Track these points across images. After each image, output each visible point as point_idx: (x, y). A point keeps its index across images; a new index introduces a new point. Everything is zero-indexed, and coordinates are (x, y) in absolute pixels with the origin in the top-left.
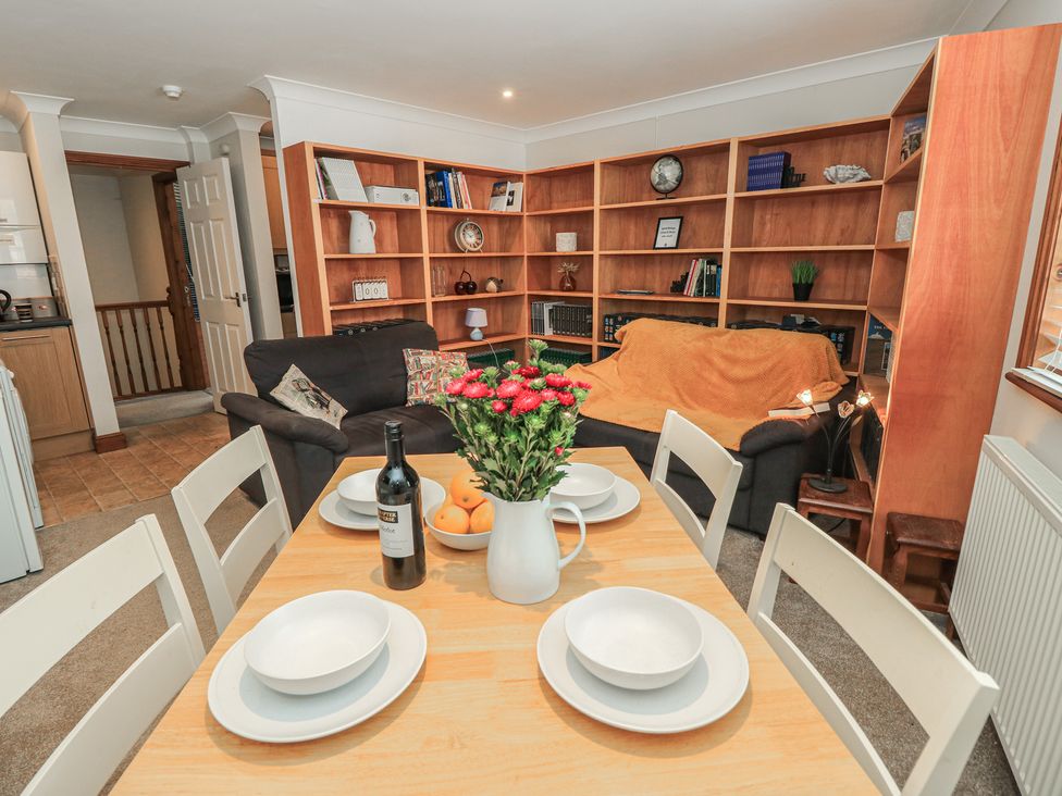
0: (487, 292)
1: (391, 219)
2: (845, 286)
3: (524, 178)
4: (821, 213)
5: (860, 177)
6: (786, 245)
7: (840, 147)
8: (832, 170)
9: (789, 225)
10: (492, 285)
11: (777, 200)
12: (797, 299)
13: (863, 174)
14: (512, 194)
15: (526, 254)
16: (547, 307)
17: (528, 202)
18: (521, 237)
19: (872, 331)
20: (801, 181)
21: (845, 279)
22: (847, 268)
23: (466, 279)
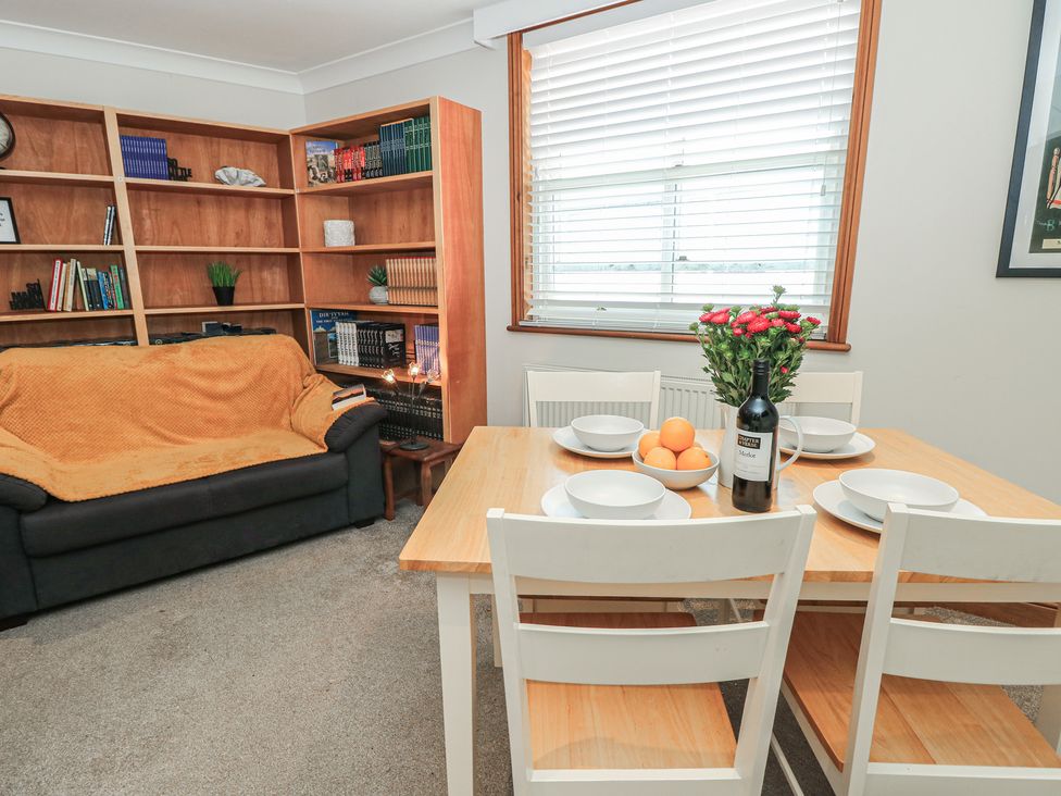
2: (252, 289)
4: (211, 214)
5: (258, 183)
6: (177, 244)
7: (215, 147)
8: (232, 171)
9: (175, 223)
11: (152, 194)
12: (220, 304)
13: (261, 181)
19: (316, 326)
20: (186, 175)
21: (251, 282)
22: (250, 271)
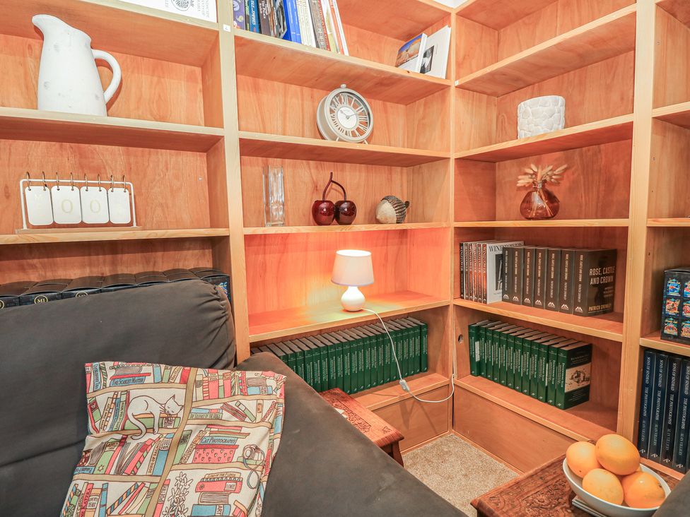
0: (378, 222)
1: (191, 78)
3: (453, 18)
10: (387, 210)
14: (430, 52)
15: (453, 155)
16: (492, 250)
17: (459, 65)
18: (444, 126)
23: (335, 197)
